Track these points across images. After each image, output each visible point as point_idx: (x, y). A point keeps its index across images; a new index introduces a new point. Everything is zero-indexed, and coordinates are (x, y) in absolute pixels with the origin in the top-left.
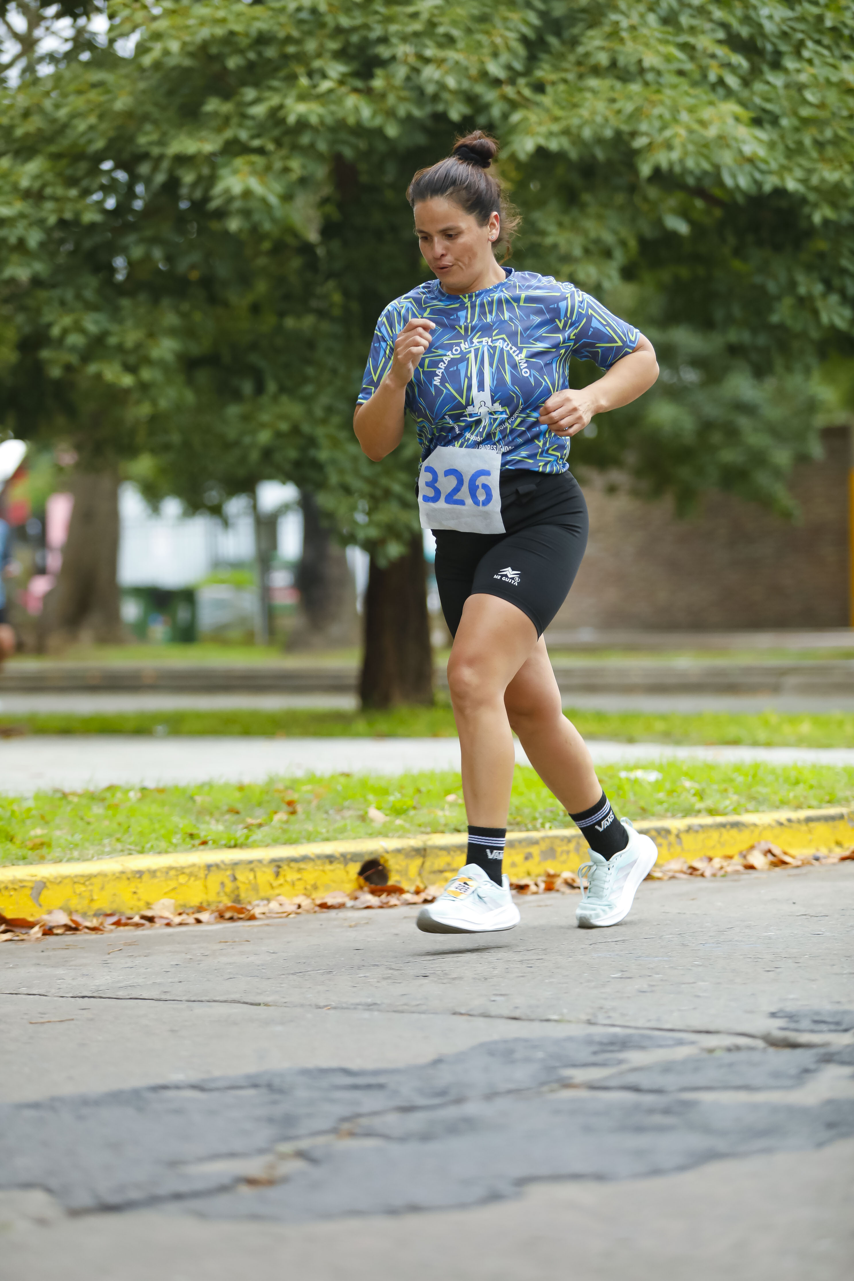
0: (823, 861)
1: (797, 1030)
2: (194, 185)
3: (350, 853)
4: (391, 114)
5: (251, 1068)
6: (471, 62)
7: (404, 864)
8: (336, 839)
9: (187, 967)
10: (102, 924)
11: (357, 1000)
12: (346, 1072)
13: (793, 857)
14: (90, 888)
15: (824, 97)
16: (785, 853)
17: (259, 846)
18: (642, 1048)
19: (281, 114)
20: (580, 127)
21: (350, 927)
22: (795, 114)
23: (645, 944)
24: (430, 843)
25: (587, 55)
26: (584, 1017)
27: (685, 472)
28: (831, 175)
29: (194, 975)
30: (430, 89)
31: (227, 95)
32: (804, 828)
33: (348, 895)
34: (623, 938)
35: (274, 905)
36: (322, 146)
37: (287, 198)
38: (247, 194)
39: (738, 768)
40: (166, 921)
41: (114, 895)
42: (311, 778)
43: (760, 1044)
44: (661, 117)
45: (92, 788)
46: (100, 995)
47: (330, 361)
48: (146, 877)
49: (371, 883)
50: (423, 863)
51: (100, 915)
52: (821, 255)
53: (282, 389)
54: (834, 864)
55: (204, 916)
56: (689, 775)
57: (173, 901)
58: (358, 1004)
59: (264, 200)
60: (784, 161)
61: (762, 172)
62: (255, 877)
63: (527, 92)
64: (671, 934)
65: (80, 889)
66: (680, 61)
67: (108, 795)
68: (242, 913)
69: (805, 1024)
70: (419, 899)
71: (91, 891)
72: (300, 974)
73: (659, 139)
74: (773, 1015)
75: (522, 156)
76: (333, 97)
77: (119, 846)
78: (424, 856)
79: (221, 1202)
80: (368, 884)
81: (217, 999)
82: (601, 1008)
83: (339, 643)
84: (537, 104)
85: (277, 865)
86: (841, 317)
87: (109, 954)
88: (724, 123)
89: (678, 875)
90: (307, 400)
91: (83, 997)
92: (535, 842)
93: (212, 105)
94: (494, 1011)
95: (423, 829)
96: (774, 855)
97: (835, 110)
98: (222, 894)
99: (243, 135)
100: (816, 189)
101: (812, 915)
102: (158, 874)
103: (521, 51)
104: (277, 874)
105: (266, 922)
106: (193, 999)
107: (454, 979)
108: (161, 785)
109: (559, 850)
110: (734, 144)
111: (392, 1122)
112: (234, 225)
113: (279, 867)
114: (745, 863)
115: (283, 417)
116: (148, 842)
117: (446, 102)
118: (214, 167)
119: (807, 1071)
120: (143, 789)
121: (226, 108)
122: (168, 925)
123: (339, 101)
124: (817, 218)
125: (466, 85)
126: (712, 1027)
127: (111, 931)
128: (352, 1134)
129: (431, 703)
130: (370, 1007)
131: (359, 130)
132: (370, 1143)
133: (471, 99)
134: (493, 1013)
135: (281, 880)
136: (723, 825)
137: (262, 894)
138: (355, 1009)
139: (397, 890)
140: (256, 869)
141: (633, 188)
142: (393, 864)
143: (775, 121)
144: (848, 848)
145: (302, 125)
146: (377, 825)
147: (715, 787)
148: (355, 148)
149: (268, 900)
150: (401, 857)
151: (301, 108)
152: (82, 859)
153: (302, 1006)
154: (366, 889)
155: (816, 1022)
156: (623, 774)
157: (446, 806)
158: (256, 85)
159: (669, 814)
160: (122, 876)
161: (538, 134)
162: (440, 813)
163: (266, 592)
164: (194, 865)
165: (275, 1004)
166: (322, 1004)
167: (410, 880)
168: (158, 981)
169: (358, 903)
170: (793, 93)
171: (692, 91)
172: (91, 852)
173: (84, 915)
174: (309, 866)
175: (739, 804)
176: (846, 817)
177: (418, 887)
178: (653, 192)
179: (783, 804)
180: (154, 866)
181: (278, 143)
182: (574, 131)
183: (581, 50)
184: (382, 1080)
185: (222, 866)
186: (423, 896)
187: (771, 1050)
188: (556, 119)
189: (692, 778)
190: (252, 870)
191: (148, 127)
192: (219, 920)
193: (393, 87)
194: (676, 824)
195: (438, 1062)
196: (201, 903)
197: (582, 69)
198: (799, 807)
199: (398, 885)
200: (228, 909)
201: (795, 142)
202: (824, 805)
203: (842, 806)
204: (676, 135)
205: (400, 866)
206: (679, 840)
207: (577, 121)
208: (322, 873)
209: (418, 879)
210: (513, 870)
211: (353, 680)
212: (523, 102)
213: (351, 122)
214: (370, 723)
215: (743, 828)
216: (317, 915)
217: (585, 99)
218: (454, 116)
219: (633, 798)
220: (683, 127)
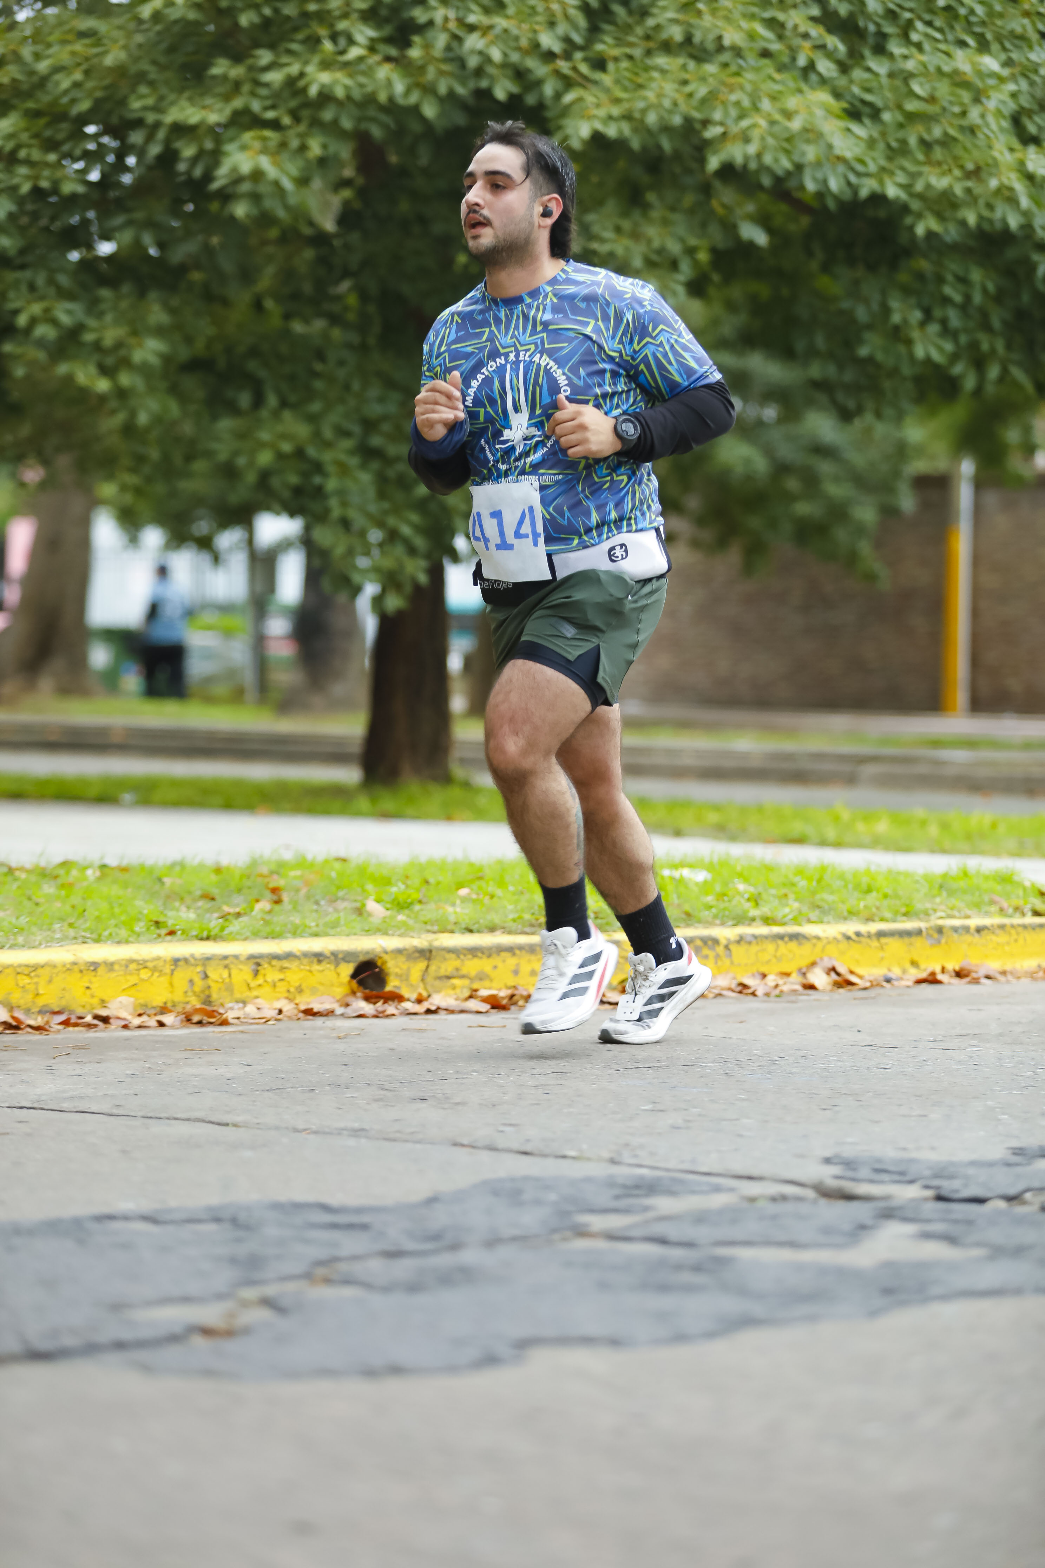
0: (895, 983)
1: (853, 1180)
2: (195, 160)
3: (342, 952)
4: (429, 90)
5: (213, 1198)
6: (522, 32)
7: (405, 967)
8: (326, 935)
9: (145, 1077)
10: (47, 1023)
11: (342, 1125)
12: (325, 1208)
13: (861, 977)
14: (36, 980)
15: (934, 89)
16: (852, 972)
17: (234, 939)
18: (671, 1193)
19: (301, 83)
20: (644, 111)
21: (339, 1038)
22: (900, 107)
23: (682, 1072)
24: (436, 944)
25: (658, 28)
26: (606, 1155)
27: (755, 522)
28: (940, 182)
29: (152, 1087)
30: (473, 62)
31: (237, 58)
32: (875, 943)
33: (338, 1001)
34: (658, 1064)
35: (250, 1009)
36: (347, 124)
37: (303, 181)
38: (257, 175)
39: (801, 870)
40: (123, 1023)
41: (64, 989)
42: (301, 862)
43: (810, 1194)
44: (738, 103)
45: (43, 863)
46: (42, 1106)
47: (341, 373)
48: (101, 970)
49: (366, 988)
50: (428, 967)
51: (46, 1012)
52: (921, 277)
53: (284, 404)
54: (908, 987)
55: (168, 1019)
56: (742, 876)
57: (132, 999)
58: (343, 1129)
59: (277, 184)
60: (883, 162)
61: (858, 174)
62: (230, 975)
63: (584, 68)
64: (714, 1062)
65: (24, 981)
66: (764, 39)
67: (61, 872)
68: (214, 1017)
69: (864, 1172)
70: (421, 1008)
71: (37, 983)
72: (277, 1091)
73: (734, 129)
74: (827, 1161)
75: (576, 144)
76: (363, 67)
77: (71, 933)
78: (429, 959)
79: (172, 1354)
80: (361, 988)
81: (178, 1116)
82: (627, 1145)
83: (343, 705)
84: (596, 83)
85: (257, 962)
86: (941, 350)
87: (54, 1058)
88: (811, 113)
89: (725, 993)
90: (313, 419)
91: (21, 1108)
93: (220, 67)
94: (501, 1143)
95: (429, 927)
96: (838, 974)
97: (946, 104)
98: (190, 994)
99: (256, 106)
100: (920, 197)
101: (879, 1045)
102: (116, 967)
103: (582, 22)
104: (256, 973)
105: (241, 1028)
106: (149, 1115)
107: (458, 1104)
108: (124, 863)
110: (823, 140)
111: (376, 1267)
112: (241, 210)
113: (258, 964)
114: (805, 981)
115: (284, 437)
116: (105, 930)
117: (492, 78)
118: (218, 140)
119: (863, 1227)
120: (103, 867)
121: (237, 72)
122: (125, 1027)
123: (369, 73)
124: (920, 230)
125: (515, 57)
126: (755, 1172)
127: (59, 1031)
128: (327, 1281)
129: (446, 779)
130: (357, 1133)
131: (391, 107)
132: (348, 1292)
133: (519, 74)
134: (500, 1146)
135: (260, 980)
136: (781, 937)
137: (238, 995)
138: (339, 1134)
139: (397, 998)
140: (232, 966)
142: (393, 967)
143: (875, 113)
144: (925, 970)
145: (326, 97)
146: (375, 920)
147: (773, 892)
148: (385, 127)
149: (244, 1003)
150: (401, 959)
151: (325, 77)
152: (28, 945)
153: (277, 1128)
154: (359, 994)
155: (877, 1171)
156: (667, 872)
157: (458, 902)
158: (272, 46)
159: (718, 922)
160: (73, 967)
161: (594, 116)
162: (450, 909)
163: (260, 641)
164: (158, 959)
165: (246, 1125)
166: (301, 1126)
167: (412, 987)
168: (110, 1092)
169: (349, 1011)
170: (898, 83)
171: (777, 76)
172: (39, 938)
173: (28, 1011)
174: (293, 965)
175: (800, 912)
176: (924, 933)
177: (420, 994)
178: (729, 195)
179: (852, 914)
180: (112, 958)
181: (296, 118)
182: (637, 115)
183: (651, 22)
184: (365, 1219)
185: (192, 961)
186: (426, 1005)
187: (823, 1202)
188: (617, 101)
189: (746, 880)
190: (226, 967)
191: (143, 89)
192: (185, 1023)
193: (432, 59)
194: (725, 933)
195: (432, 1200)
196: (165, 1003)
197: (652, 45)
198: (870, 919)
199: (397, 991)
200: (197, 1011)
201: (898, 140)
202: (899, 918)
203: (920, 920)
204: (754, 126)
205: (401, 969)
206: (728, 952)
207: (641, 105)
208: (308, 974)
209: (421, 985)
210: (533, 979)
211: (356, 748)
212: (580, 80)
213: (382, 97)
214: (374, 800)
215: (804, 941)
216: (300, 1022)
217: (651, 79)
218: (500, 94)
219: (676, 901)
220: (763, 117)
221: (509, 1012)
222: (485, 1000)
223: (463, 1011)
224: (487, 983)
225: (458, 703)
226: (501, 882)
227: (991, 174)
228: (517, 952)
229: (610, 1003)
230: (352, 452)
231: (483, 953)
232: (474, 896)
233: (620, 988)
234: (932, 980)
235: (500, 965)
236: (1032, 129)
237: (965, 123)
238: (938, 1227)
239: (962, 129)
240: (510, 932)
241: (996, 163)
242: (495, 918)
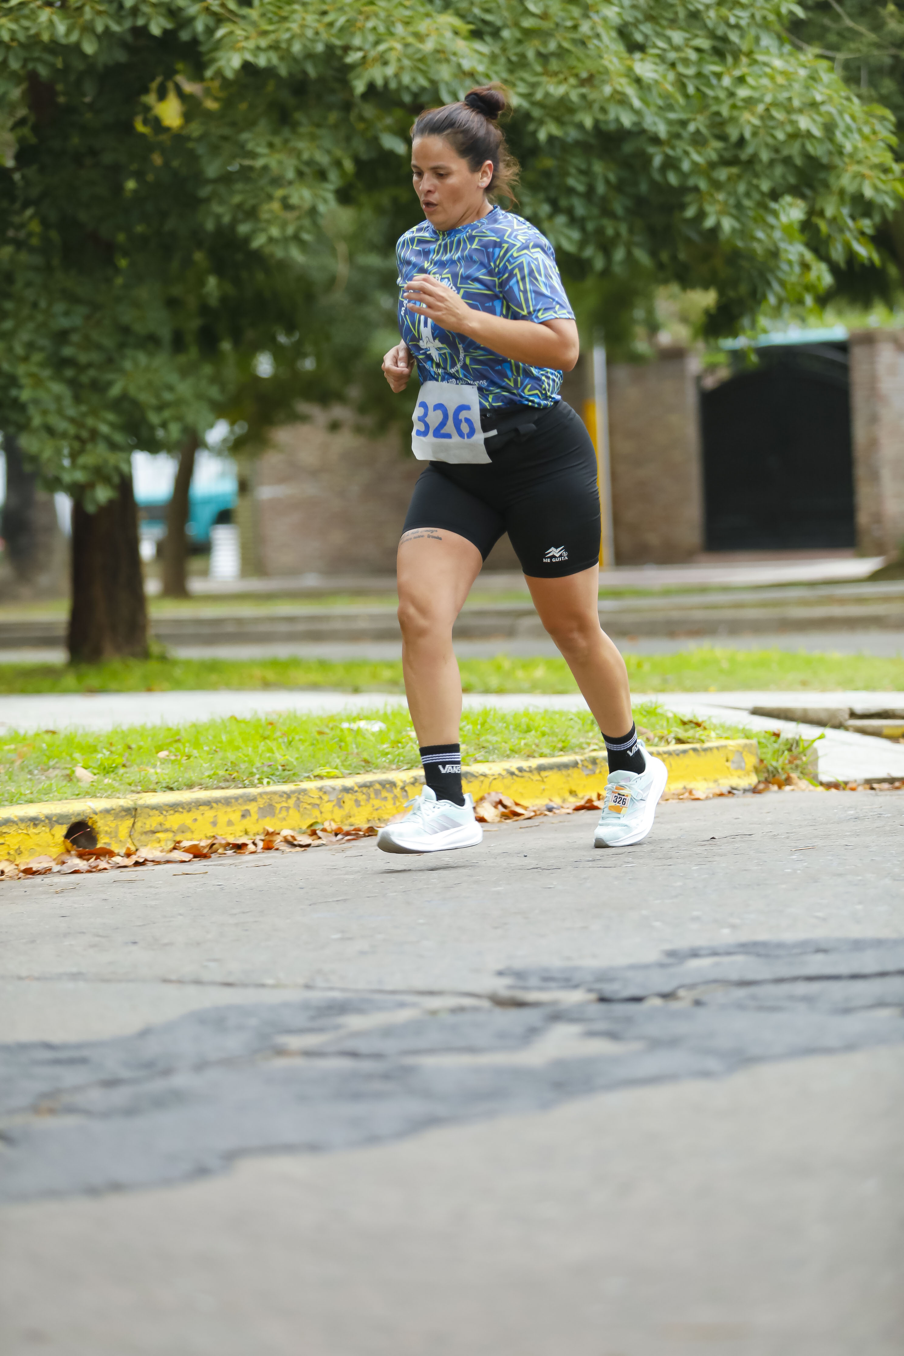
0: (556, 811)
1: (524, 989)
3: (55, 815)
4: (88, 29)
7: (113, 825)
8: (40, 801)
11: (61, 970)
12: (48, 1046)
13: (525, 808)
15: (547, 7)
16: (517, 804)
18: (360, 1011)
20: (290, 41)
21: (57, 893)
22: (517, 25)
23: (367, 903)
24: (141, 802)
26: (301, 981)
28: (557, 90)
32: (536, 777)
33: (54, 860)
34: (345, 898)
36: (15, 64)
42: (14, 737)
43: (486, 1004)
44: (374, 30)
47: (30, 294)
49: (78, 846)
50: (134, 823)
52: (547, 174)
54: (568, 813)
58: (62, 974)
60: (505, 75)
63: (232, 5)
64: (395, 892)
69: (534, 981)
70: (127, 862)
72: (2, 944)
73: (373, 54)
74: (500, 973)
75: (229, 74)
76: (26, 11)
78: (135, 817)
80: (74, 847)
82: (320, 971)
83: (50, 594)
84: (244, 17)
86: (569, 239)
88: (441, 35)
90: (6, 337)
92: (253, 799)
94: (206, 977)
95: (133, 788)
96: (505, 807)
97: (558, 20)
100: (540, 105)
101: (544, 868)
107: (166, 945)
109: (278, 806)
110: (453, 59)
111: (95, 1096)
117: (146, 16)
119: (533, 1030)
123: (32, 16)
124: (542, 136)
126: (436, 987)
128: (52, 1111)
129: (145, 655)
130: (76, 976)
131: (54, 47)
132: (71, 1120)
133: (172, 12)
134: (205, 980)
138: (59, 979)
139: (109, 853)
141: (347, 106)
142: (102, 826)
143: (496, 33)
144: (582, 798)
146: (84, 785)
148: (52, 66)
150: (110, 818)
153: (3, 977)
154: (73, 852)
155: (545, 979)
156: (345, 725)
157: (158, 764)
159: (394, 767)
161: (244, 48)
162: (152, 771)
166: (24, 973)
167: (121, 842)
169: (65, 868)
170: (515, 3)
171: (407, 3)
174: (12, 830)
176: (580, 766)
177: (128, 849)
178: (369, 111)
179: (514, 752)
182: (284, 45)
184: (85, 1053)
186: (134, 858)
187: (498, 1011)
188: (264, 33)
195: (145, 1033)
198: (530, 756)
199: (107, 847)
201: (517, 54)
202: (557, 753)
203: (576, 753)
204: (391, 49)
205: (110, 827)
206: (405, 793)
207: (287, 36)
208: (27, 837)
209: (129, 840)
210: (230, 829)
211: (62, 632)
212: (228, 15)
213: (45, 37)
214: (80, 677)
215: (473, 779)
216: (21, 881)
217: (294, 12)
218: (155, 30)
219: (356, 751)
220: (398, 42)
221: (210, 859)
222: (187, 850)
223: (168, 862)
224: (188, 835)
225: (152, 586)
226: (196, 744)
227: (604, 82)
228: (214, 805)
229: (301, 846)
230: (42, 365)
231: (183, 808)
232: (173, 758)
233: (309, 832)
234: (589, 807)
235: (200, 818)
236: (639, 38)
237: (576, 36)
238: (601, 1026)
239: (574, 41)
240: (206, 788)
241: (606, 71)
242: (193, 776)
